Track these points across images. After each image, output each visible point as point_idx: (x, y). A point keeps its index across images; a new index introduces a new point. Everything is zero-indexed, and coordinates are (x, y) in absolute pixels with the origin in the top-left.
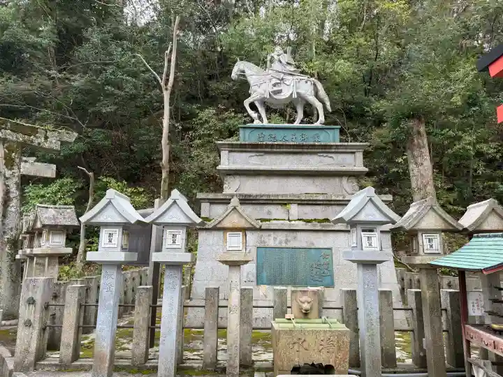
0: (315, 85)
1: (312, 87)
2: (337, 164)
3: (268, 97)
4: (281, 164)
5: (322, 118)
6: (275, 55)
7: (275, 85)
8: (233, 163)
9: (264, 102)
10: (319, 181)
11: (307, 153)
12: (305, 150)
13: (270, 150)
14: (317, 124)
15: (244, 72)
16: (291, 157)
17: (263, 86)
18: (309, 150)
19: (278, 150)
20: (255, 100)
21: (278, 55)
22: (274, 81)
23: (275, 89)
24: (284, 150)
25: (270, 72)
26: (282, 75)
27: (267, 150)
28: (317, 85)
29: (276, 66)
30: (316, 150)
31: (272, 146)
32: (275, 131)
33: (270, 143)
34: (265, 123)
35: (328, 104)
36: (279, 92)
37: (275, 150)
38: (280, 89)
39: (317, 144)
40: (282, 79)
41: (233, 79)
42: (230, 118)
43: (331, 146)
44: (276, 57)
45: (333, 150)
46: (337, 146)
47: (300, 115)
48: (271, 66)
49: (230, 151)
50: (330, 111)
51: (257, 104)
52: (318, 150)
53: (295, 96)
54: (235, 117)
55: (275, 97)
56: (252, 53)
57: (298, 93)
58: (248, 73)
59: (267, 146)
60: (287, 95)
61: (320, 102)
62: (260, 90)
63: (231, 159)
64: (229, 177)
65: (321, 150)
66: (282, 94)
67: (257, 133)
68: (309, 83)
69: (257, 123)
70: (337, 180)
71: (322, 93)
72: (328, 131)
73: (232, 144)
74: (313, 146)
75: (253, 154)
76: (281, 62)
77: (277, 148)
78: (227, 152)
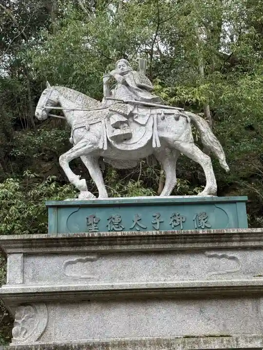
0: (193, 123)
1: (190, 126)
2: (246, 273)
3: (105, 148)
4: (132, 276)
5: (211, 183)
6: (116, 74)
7: (116, 126)
8: (33, 279)
9: (99, 159)
10: (212, 309)
11: (183, 252)
12: (180, 246)
13: (108, 248)
14: (204, 195)
15: (59, 104)
16: (152, 262)
17: (97, 128)
18: (187, 246)
19: (125, 248)
20: (82, 155)
21: (122, 74)
22: (116, 118)
23: (118, 132)
24: (137, 247)
25: (110, 102)
26: (130, 108)
27: (102, 248)
28: (199, 124)
29: (120, 92)
30: (200, 246)
31: (112, 240)
32: (122, 212)
33: (108, 234)
34: (103, 196)
35: (222, 157)
36: (127, 137)
37: (118, 248)
38: (127, 131)
39: (201, 232)
40: (132, 115)
41: (39, 117)
42: (49, 195)
43: (229, 237)
44: (117, 77)
45: (235, 244)
46: (241, 235)
47: (171, 179)
48: (111, 94)
49: (26, 255)
50: (227, 169)
51: (86, 162)
52: (205, 245)
53: (157, 144)
54: (56, 192)
55: (120, 147)
56: (87, 79)
57: (162, 139)
58: (66, 105)
59: (101, 240)
60: (143, 142)
61: (206, 152)
62: (90, 137)
63: (29, 271)
64: (23, 310)
65: (210, 245)
66: (132, 141)
67: (82, 216)
68: (182, 120)
69: (85, 196)
70: (249, 304)
71: (209, 137)
72: (226, 208)
73: (30, 240)
74: (195, 237)
75: (75, 259)
76: (127, 85)
77: (121, 244)
78: (20, 257)
